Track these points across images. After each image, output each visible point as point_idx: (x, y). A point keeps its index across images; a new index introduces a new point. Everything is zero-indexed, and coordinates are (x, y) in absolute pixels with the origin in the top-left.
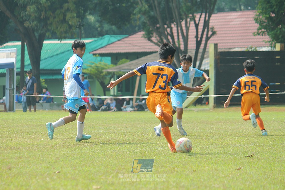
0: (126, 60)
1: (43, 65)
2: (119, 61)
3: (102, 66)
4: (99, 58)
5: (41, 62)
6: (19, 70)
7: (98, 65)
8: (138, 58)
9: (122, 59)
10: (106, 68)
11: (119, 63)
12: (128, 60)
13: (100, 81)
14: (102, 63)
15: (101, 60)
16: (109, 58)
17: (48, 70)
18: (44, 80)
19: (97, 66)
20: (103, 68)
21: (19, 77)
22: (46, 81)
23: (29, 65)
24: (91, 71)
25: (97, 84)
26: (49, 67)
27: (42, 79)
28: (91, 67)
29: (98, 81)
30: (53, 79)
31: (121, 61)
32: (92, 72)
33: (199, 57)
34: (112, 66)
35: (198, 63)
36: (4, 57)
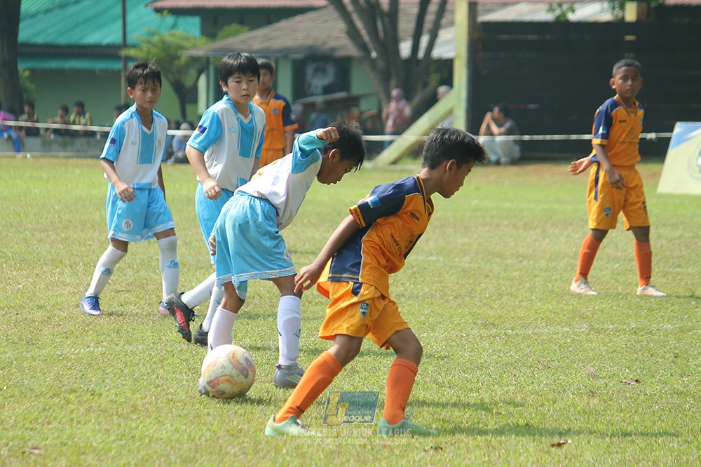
0: (239, 27)
1: (25, 34)
2: (221, 29)
3: (178, 42)
4: (170, 19)
7: (168, 38)
8: (269, 22)
9: (229, 23)
10: (187, 45)
11: (220, 34)
12: (245, 28)
13: (171, 77)
14: (179, 31)
15: (174, 26)
16: (196, 21)
17: (40, 46)
18: (27, 73)
19: (163, 42)
20: (181, 47)
22: (34, 74)
24: (149, 52)
26: (41, 39)
27: (24, 70)
28: (149, 42)
30: (51, 70)
31: (227, 29)
33: (427, 24)
34: (203, 40)
35: (424, 40)
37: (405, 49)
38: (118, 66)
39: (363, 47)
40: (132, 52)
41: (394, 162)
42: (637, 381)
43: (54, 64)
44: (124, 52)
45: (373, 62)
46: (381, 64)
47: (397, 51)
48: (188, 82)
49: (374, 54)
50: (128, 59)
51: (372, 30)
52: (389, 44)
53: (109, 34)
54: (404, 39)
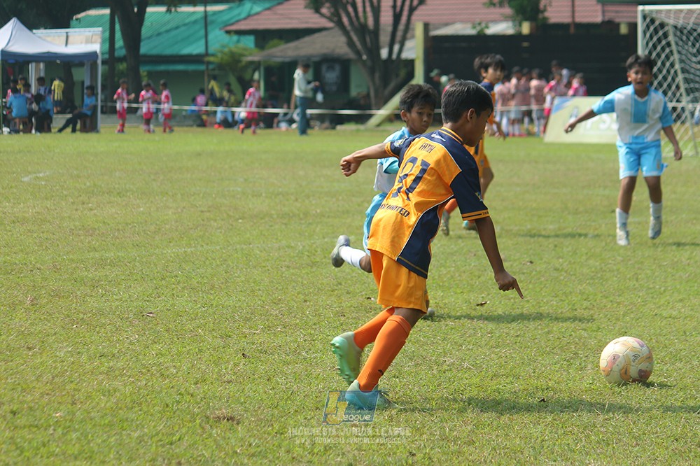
0: (279, 41)
1: (144, 49)
2: (267, 43)
3: (241, 52)
4: (235, 38)
5: (142, 44)
6: (107, 56)
7: (234, 49)
8: (298, 38)
9: (272, 39)
10: (246, 53)
11: (267, 46)
12: (283, 42)
13: (236, 74)
14: (240, 45)
15: (238, 41)
16: (252, 38)
17: (154, 56)
18: (145, 74)
19: (231, 52)
20: (242, 55)
21: (106, 67)
22: (150, 74)
23: (121, 48)
24: (222, 59)
26: (154, 52)
27: (144, 72)
28: (222, 52)
29: (234, 75)
30: (161, 71)
31: (271, 43)
32: (224, 61)
33: (398, 38)
34: (256, 51)
35: (396, 48)
36: (81, 43)
37: (384, 53)
38: (202, 67)
39: (358, 53)
40: (211, 59)
41: (379, 125)
42: (531, 262)
43: (162, 68)
44: (207, 59)
45: (364, 62)
46: (369, 63)
47: (379, 55)
48: (247, 77)
49: (365, 57)
50: (209, 63)
51: (363, 42)
52: (374, 50)
53: (196, 49)
54: (384, 47)
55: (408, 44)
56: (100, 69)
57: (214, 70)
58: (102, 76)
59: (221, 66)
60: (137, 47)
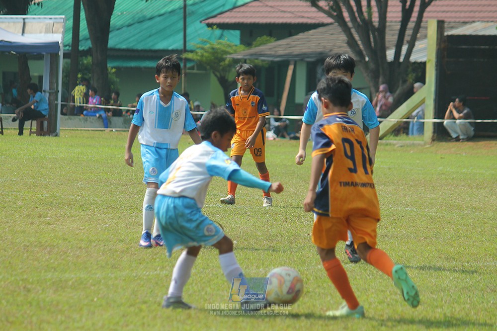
0: (268, 38)
1: (114, 41)
2: (255, 40)
3: (224, 49)
4: (218, 32)
5: (110, 35)
6: (70, 48)
7: (217, 46)
8: (290, 35)
9: (261, 36)
10: (230, 50)
11: (254, 43)
12: (273, 39)
13: (218, 74)
14: (224, 41)
15: (221, 37)
16: (237, 33)
17: (123, 50)
18: (114, 70)
19: (213, 49)
20: (225, 52)
21: (69, 61)
22: (119, 72)
23: (86, 39)
24: (202, 56)
25: (214, 81)
26: (124, 45)
27: (112, 68)
28: (202, 48)
29: (216, 76)
30: (131, 68)
31: (259, 39)
32: (204, 59)
33: (407, 38)
34: (242, 48)
35: (405, 48)
36: (41, 33)
37: (390, 55)
39: (360, 53)
40: (190, 56)
43: (133, 64)
44: (184, 56)
45: (366, 64)
46: (372, 66)
49: (367, 59)
50: (187, 60)
51: (367, 42)
52: (379, 51)
53: (173, 43)
54: (389, 48)
55: (419, 45)
56: (61, 62)
57: (192, 68)
58: (63, 72)
59: (201, 65)
60: (105, 40)
